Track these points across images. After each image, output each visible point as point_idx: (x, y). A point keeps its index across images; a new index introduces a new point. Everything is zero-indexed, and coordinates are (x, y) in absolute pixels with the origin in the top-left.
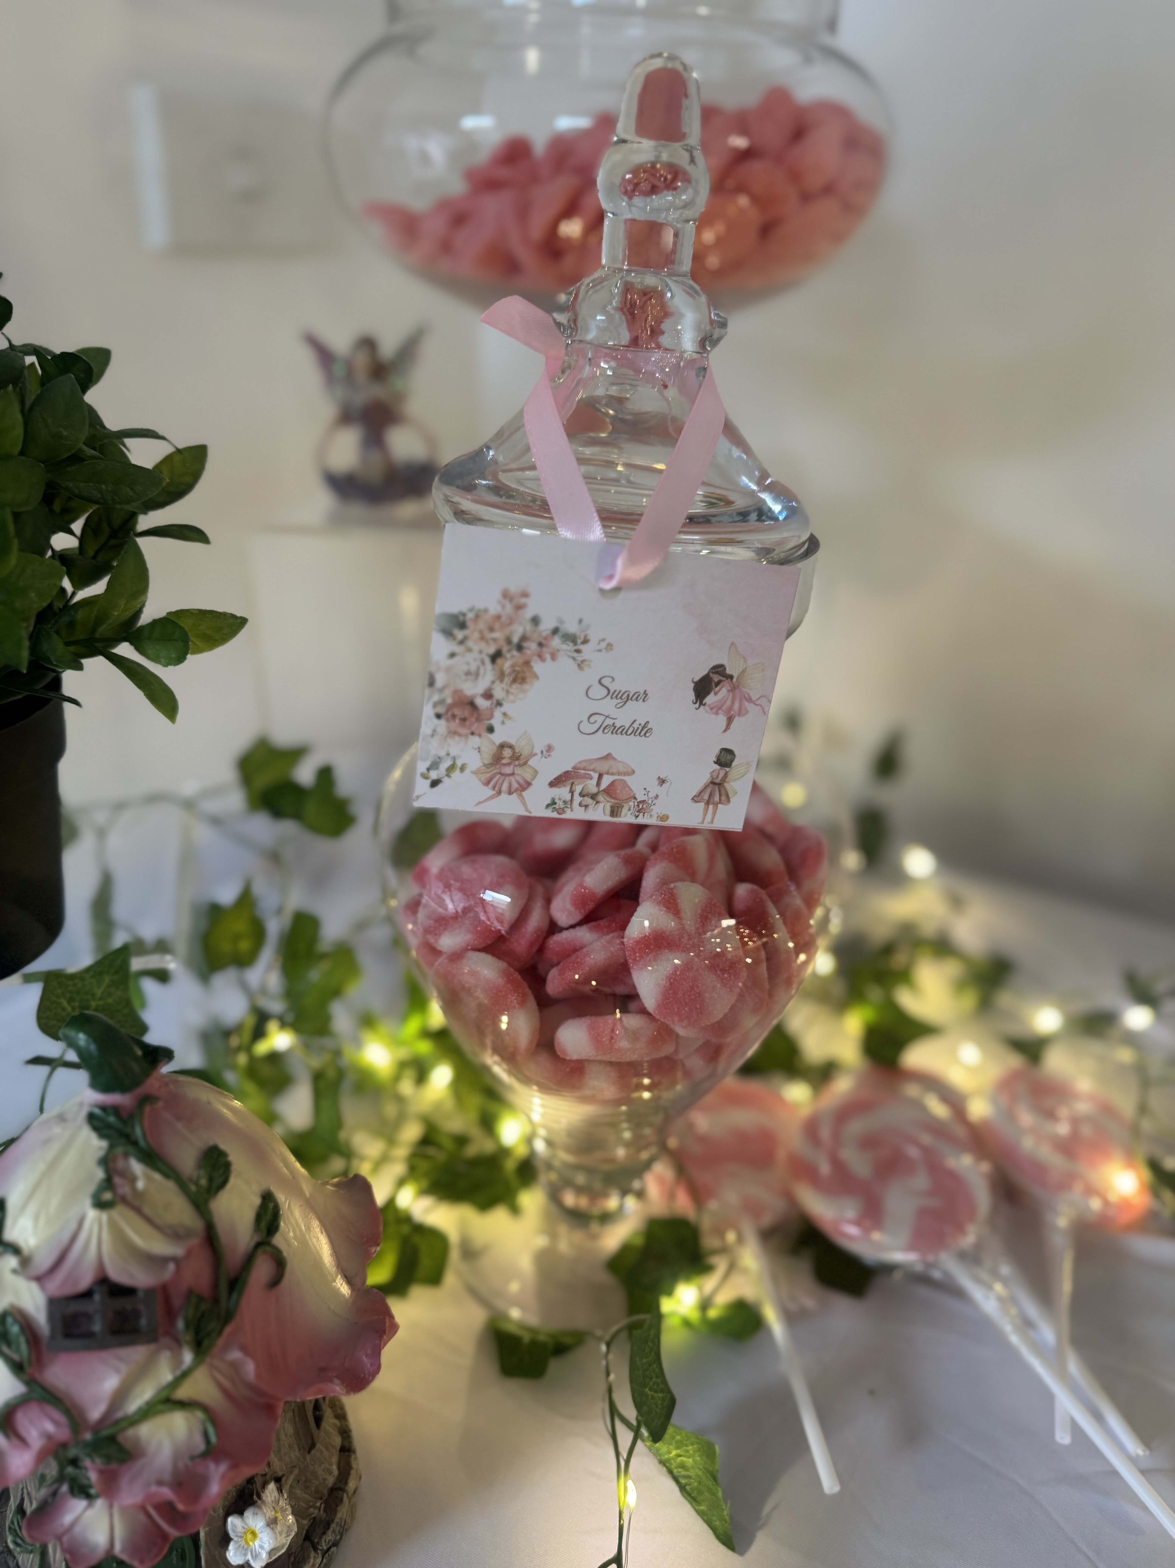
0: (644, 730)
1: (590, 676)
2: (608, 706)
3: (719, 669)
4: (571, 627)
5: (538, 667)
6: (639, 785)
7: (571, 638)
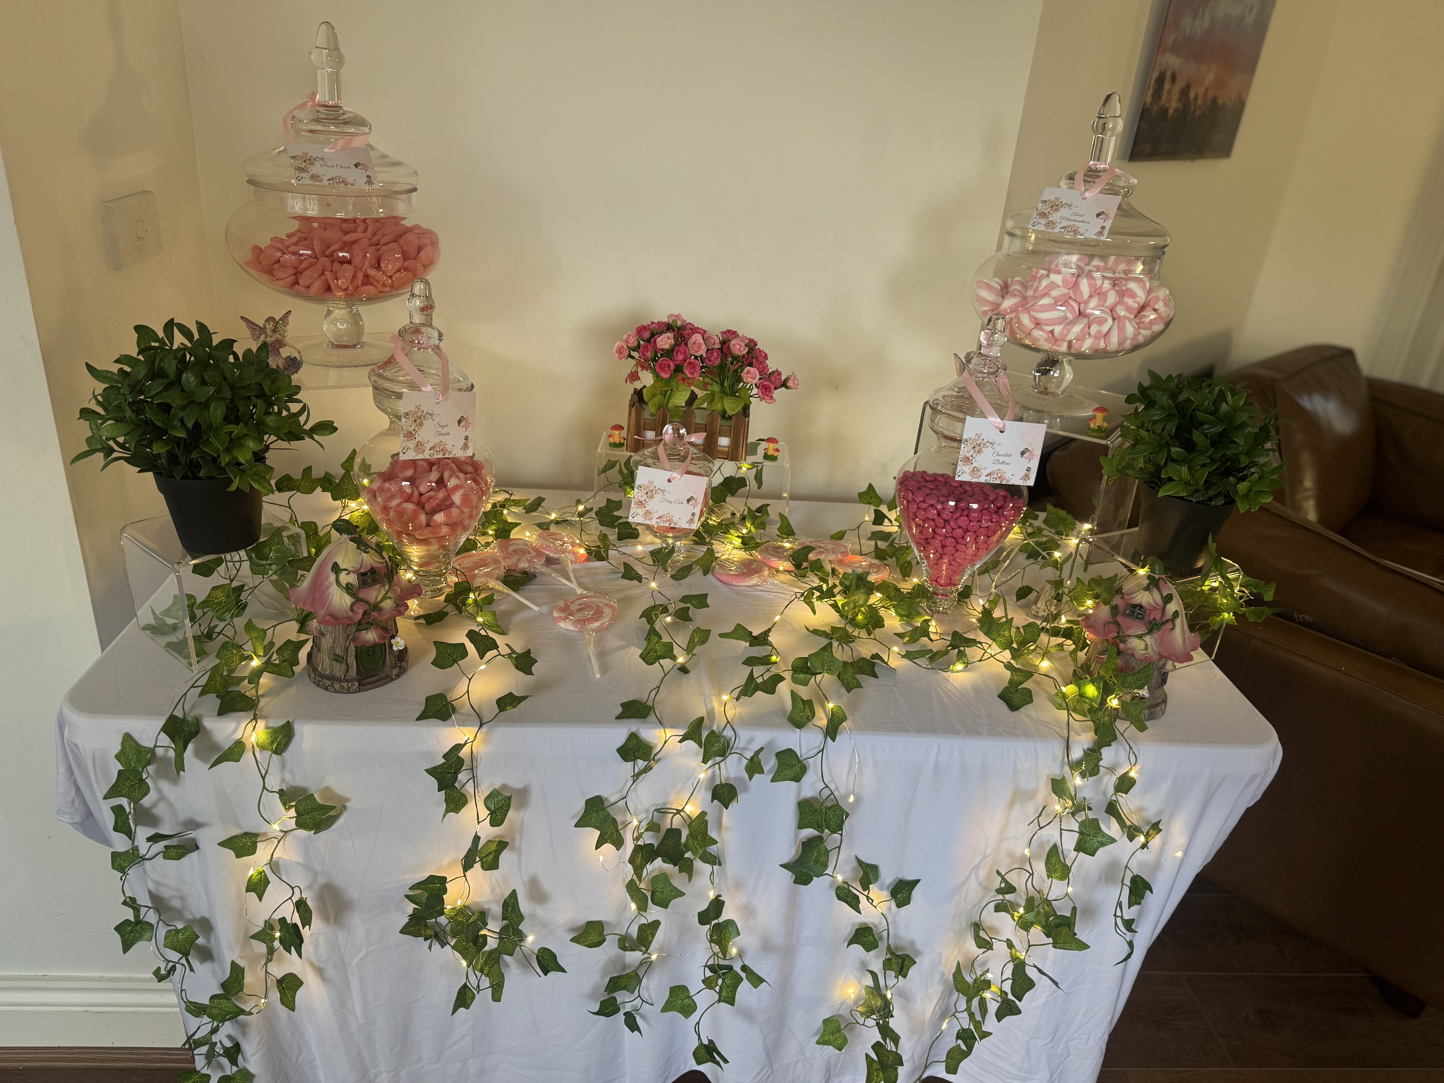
0: (448, 434)
1: (435, 422)
2: (440, 429)
3: (462, 417)
4: (430, 412)
5: (424, 422)
6: (449, 447)
7: (430, 414)
